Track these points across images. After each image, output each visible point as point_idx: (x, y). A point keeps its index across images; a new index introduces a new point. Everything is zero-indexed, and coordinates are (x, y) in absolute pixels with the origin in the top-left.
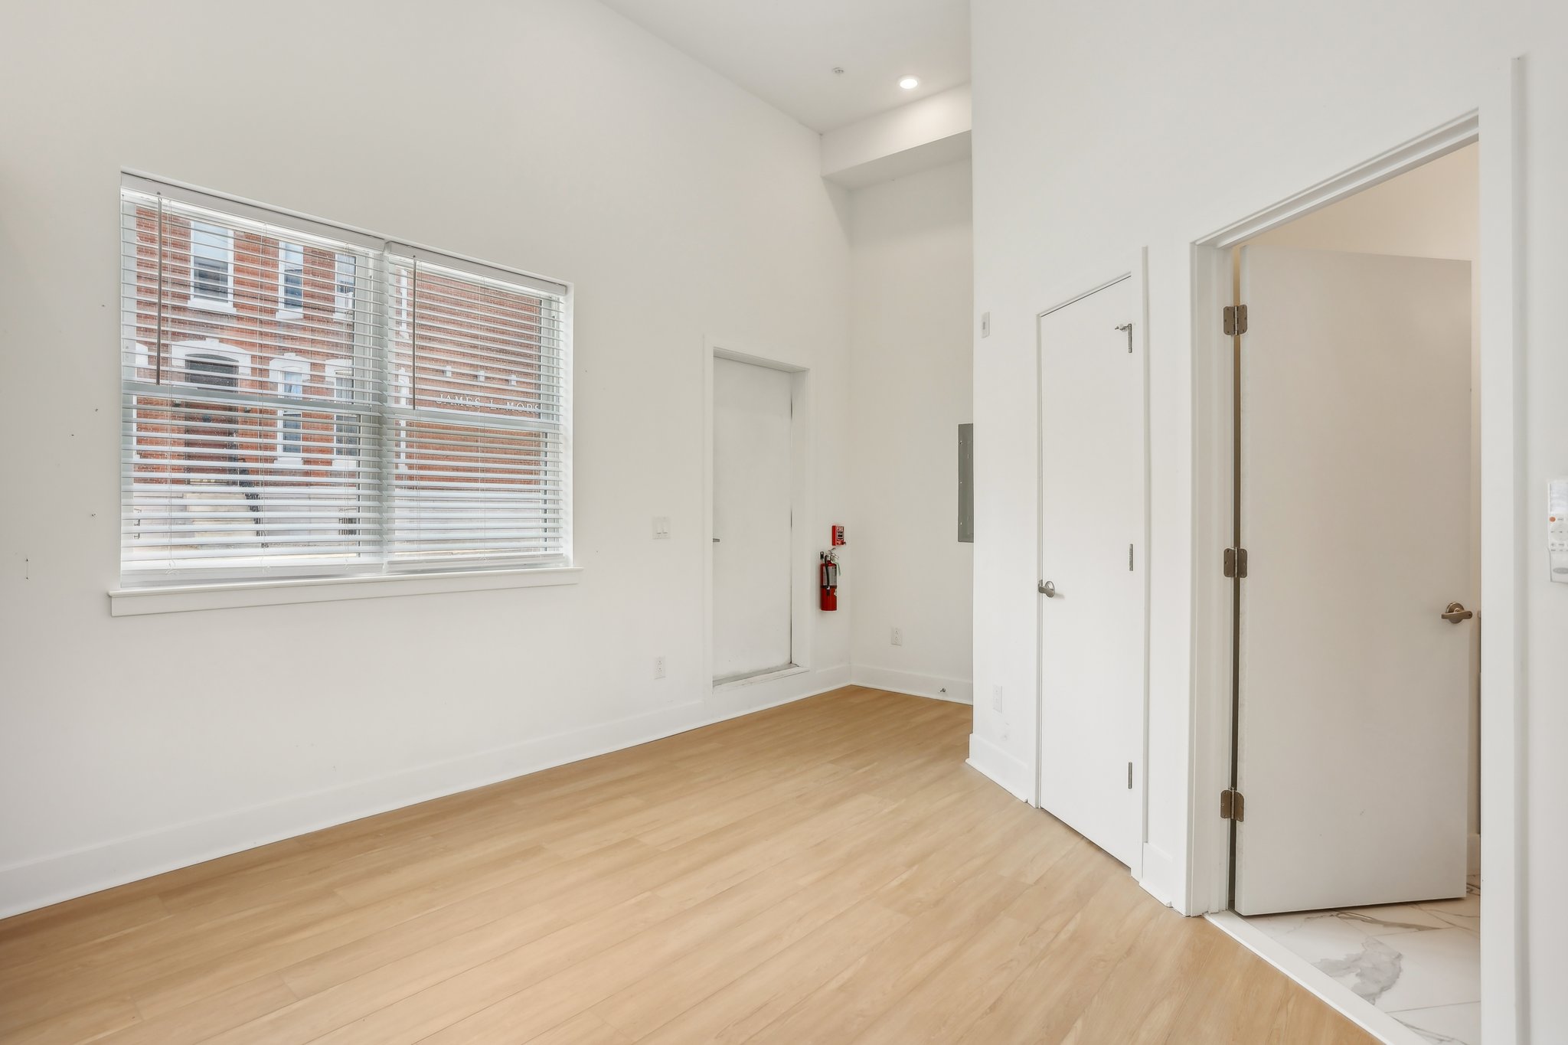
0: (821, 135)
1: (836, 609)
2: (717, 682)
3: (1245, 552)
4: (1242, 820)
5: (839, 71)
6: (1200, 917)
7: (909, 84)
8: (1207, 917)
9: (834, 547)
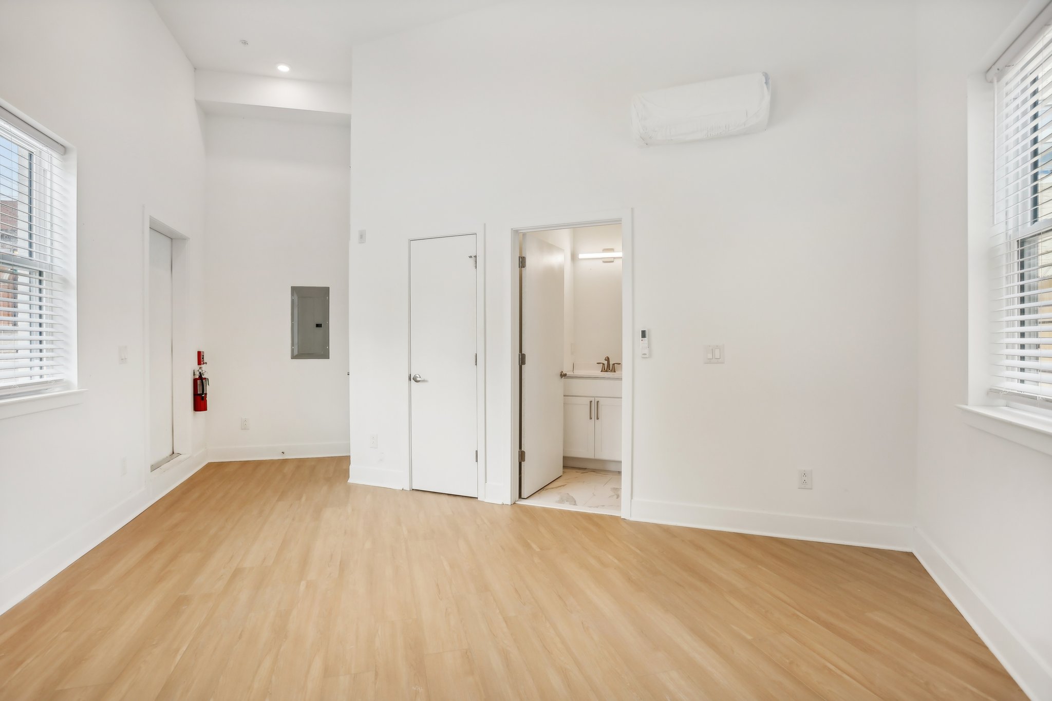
0: (195, 69)
1: (206, 410)
2: (154, 468)
3: (524, 355)
4: (524, 461)
5: (245, 43)
6: (514, 503)
7: (283, 68)
8: (517, 503)
9: (201, 366)
